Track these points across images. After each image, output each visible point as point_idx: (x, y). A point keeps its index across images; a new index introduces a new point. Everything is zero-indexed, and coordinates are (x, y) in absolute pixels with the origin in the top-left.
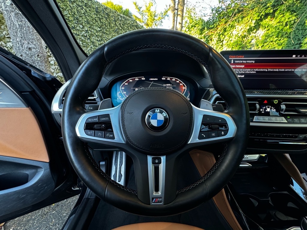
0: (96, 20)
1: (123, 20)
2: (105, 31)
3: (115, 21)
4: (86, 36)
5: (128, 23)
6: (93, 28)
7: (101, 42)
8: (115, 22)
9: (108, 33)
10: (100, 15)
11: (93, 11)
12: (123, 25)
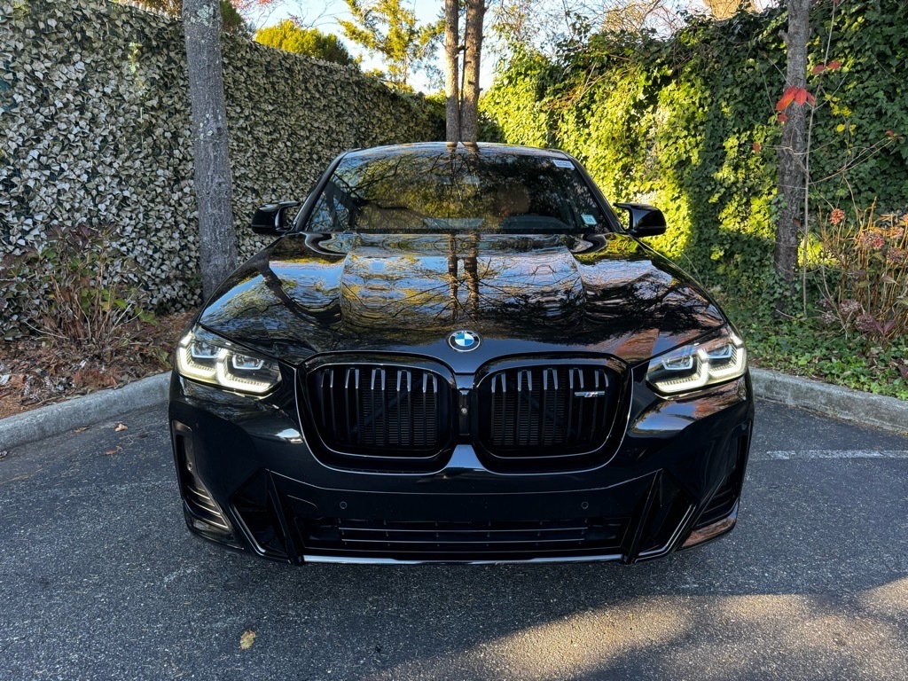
0: (265, 88)
1: (324, 73)
2: (282, 110)
3: (305, 81)
4: (246, 129)
5: (336, 79)
6: (258, 108)
7: (274, 137)
8: (306, 83)
9: (289, 112)
10: (273, 76)
11: (260, 72)
12: (323, 85)
